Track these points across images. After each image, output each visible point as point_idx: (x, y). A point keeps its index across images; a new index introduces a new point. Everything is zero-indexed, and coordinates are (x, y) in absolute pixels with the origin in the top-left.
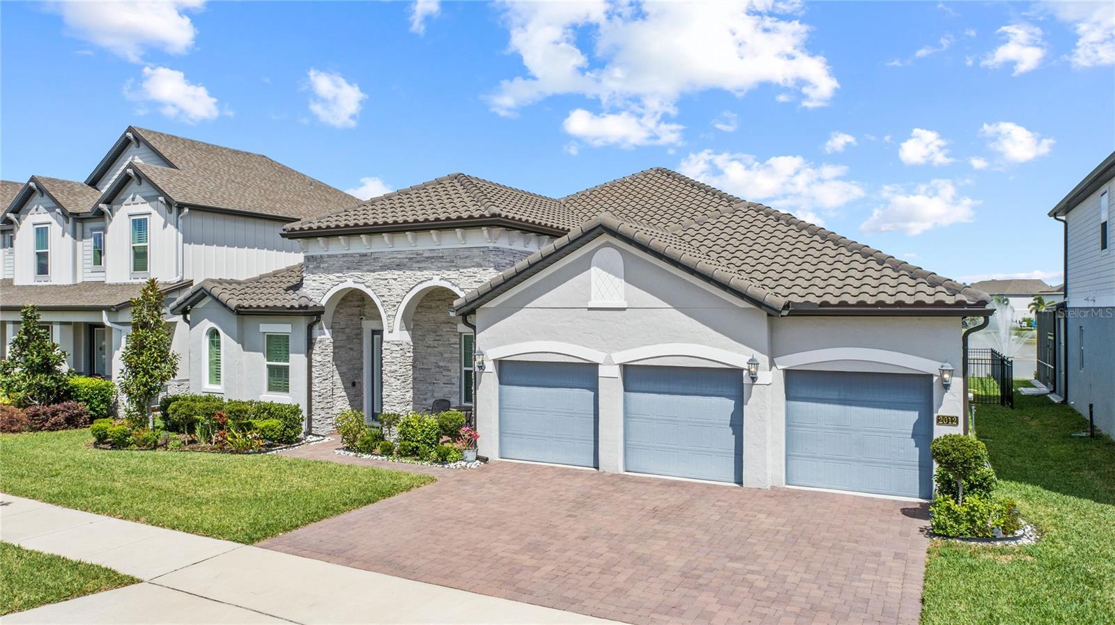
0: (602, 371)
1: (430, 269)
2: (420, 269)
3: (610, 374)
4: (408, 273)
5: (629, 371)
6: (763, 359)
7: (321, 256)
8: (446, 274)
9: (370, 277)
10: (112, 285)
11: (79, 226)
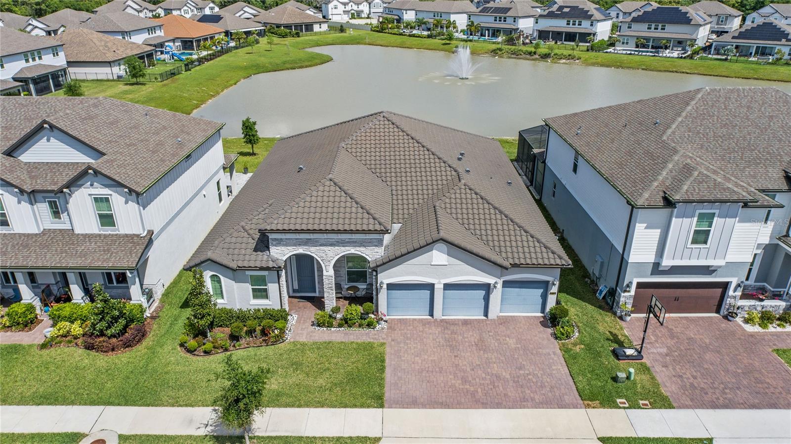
0: (436, 286)
1: (349, 246)
2: (343, 246)
3: (439, 287)
4: (337, 248)
5: (447, 287)
6: (497, 280)
7: (281, 239)
8: (358, 249)
9: (313, 249)
10: (85, 236)
11: (32, 196)
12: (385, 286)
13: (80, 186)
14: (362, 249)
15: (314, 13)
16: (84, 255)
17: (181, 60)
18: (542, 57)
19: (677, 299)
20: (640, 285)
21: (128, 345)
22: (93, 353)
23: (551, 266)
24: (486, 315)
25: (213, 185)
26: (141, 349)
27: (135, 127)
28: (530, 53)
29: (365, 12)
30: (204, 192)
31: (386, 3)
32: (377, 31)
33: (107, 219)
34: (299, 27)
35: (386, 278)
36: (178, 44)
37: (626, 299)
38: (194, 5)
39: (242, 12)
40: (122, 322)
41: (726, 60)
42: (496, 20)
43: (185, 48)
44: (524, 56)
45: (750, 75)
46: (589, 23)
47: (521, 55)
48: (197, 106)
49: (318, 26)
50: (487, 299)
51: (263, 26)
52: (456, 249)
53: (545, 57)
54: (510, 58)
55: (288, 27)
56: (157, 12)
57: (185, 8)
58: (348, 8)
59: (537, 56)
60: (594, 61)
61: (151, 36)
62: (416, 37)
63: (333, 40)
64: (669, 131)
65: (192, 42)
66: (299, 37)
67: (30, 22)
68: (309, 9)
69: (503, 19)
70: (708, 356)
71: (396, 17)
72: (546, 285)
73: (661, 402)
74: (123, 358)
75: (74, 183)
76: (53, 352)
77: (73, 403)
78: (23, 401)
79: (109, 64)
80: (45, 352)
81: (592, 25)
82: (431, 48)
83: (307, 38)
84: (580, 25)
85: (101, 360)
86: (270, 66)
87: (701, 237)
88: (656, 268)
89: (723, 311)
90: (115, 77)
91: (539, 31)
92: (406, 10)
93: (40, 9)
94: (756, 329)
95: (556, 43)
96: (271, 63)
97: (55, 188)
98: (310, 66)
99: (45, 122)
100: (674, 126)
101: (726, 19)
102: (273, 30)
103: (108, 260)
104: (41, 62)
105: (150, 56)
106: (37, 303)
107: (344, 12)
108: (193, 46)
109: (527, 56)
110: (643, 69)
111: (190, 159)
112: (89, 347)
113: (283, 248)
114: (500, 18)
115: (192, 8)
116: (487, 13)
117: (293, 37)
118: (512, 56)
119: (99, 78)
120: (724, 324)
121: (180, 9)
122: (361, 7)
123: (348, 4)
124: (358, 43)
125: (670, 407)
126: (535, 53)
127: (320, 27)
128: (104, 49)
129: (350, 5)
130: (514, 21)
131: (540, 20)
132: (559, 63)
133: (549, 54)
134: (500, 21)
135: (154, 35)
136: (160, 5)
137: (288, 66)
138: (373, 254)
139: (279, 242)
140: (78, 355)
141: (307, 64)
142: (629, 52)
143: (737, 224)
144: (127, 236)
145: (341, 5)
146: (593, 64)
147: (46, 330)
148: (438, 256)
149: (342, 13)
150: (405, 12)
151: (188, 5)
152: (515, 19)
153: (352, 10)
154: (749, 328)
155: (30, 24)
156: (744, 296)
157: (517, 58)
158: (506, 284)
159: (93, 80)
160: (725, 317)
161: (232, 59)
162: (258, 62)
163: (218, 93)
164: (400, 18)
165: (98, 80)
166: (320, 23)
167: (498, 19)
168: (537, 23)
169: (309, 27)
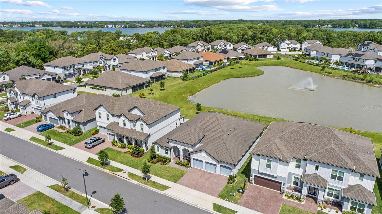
1: (185, 147)
3: (204, 162)
4: (183, 146)
5: (206, 163)
6: (218, 164)
9: (178, 146)
10: (138, 131)
11: (130, 121)
12: (192, 158)
13: (139, 121)
14: (188, 148)
15: (273, 48)
16: (136, 136)
17: (205, 70)
18: (367, 82)
19: (267, 183)
20: (256, 176)
21: (138, 157)
22: (132, 157)
24: (216, 173)
25: (175, 123)
26: (140, 158)
27: (155, 108)
29: (298, 48)
30: (170, 125)
31: (310, 44)
32: (295, 60)
33: (142, 129)
34: (260, 56)
35: (192, 156)
36: (208, 63)
37: (252, 179)
38: (223, 43)
39: (242, 47)
40: (138, 152)
42: (354, 60)
43: (210, 64)
44: (358, 80)
47: (356, 79)
48: (199, 91)
49: (269, 56)
50: (216, 168)
51: (244, 55)
52: (207, 153)
53: (369, 82)
54: (350, 80)
55: (255, 56)
56: (209, 47)
57: (220, 45)
58: (290, 46)
59: (364, 81)
61: (198, 60)
62: (312, 64)
63: (272, 63)
66: (258, 61)
67: (165, 51)
68: (271, 46)
69: (357, 60)
71: (308, 53)
72: (231, 169)
74: (137, 159)
75: (137, 120)
76: (126, 154)
77: (124, 164)
78: (117, 162)
79: (179, 72)
80: (125, 154)
82: (314, 71)
83: (261, 61)
85: (133, 158)
86: (235, 76)
87: (268, 166)
89: (281, 191)
90: (180, 77)
91: (376, 67)
93: (172, 43)
94: (286, 198)
96: (236, 74)
97: (134, 120)
98: (252, 77)
99: (136, 106)
102: (248, 57)
103: (139, 138)
104: (159, 71)
105: (194, 69)
106: (127, 144)
107: (288, 47)
109: (360, 80)
111: (166, 117)
112: (132, 155)
113: (172, 144)
114: (356, 59)
115: (222, 45)
116: (350, 56)
117: (256, 61)
118: (352, 80)
119: (175, 76)
120: (280, 195)
121: (217, 45)
122: (296, 46)
123: (290, 44)
124: (283, 65)
125: (237, 204)
126: (364, 80)
127: (270, 56)
128: (179, 67)
129: (291, 45)
130: (364, 61)
131: (377, 62)
132: (374, 86)
133: (372, 81)
134: (356, 60)
135: (199, 60)
136: (211, 44)
137: (242, 76)
138: (190, 150)
139: (171, 142)
140: (129, 156)
141: (251, 75)
143: (279, 165)
144: (145, 133)
145: (287, 45)
147: (126, 150)
148: (203, 154)
149: (287, 48)
150: (312, 51)
151: (221, 44)
153: (292, 47)
155: (165, 52)
157: (354, 81)
158: (222, 166)
159: (173, 77)
161: (223, 71)
162: (232, 73)
163: (209, 86)
164: (310, 54)
165: (174, 77)
166: (270, 55)
167: (355, 59)
168: (376, 63)
169: (265, 56)
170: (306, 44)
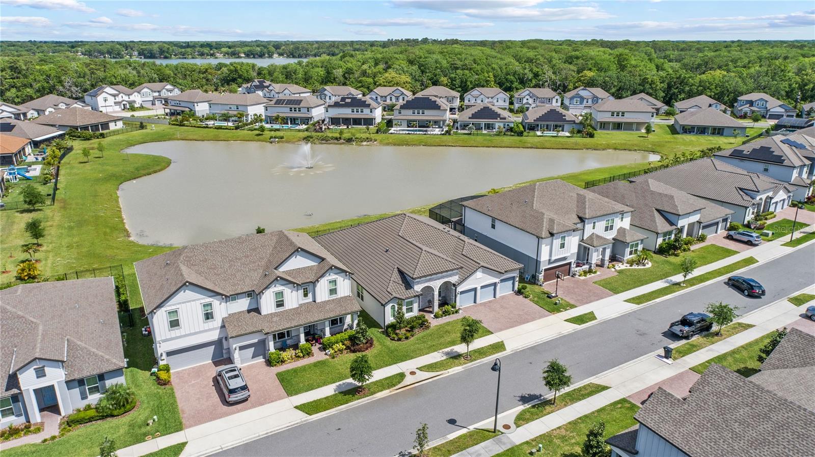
0: (477, 288)
1: (444, 278)
2: (442, 279)
5: (482, 287)
6: (499, 280)
7: (419, 281)
8: (448, 278)
12: (459, 293)
17: (29, 179)
18: (347, 141)
20: (546, 270)
23: (515, 270)
24: (495, 297)
28: (336, 139)
31: (155, 92)
32: (177, 125)
34: (95, 127)
35: (460, 289)
37: (541, 277)
41: (470, 134)
42: (292, 111)
44: (332, 141)
45: (489, 145)
46: (369, 110)
47: (329, 140)
49: (114, 123)
50: (495, 290)
52: (486, 269)
53: (349, 140)
55: (84, 128)
58: (119, 99)
59: (342, 141)
60: (387, 141)
62: (224, 129)
64: (534, 205)
65: (11, 157)
66: (104, 138)
68: (76, 103)
69: (297, 109)
70: (576, 290)
71: (187, 109)
72: (513, 278)
73: (573, 306)
81: (371, 112)
84: (362, 112)
87: (562, 246)
88: (550, 262)
89: (571, 274)
91: (331, 118)
92: (197, 103)
94: (583, 278)
95: (348, 127)
100: (535, 202)
101: (453, 100)
102: (74, 133)
107: (115, 103)
108: (13, 161)
109: (335, 141)
110: (423, 145)
114: (295, 109)
116: (281, 105)
117: (98, 138)
118: (323, 142)
120: (573, 279)
122: (132, 98)
123: (117, 95)
125: (576, 307)
126: (340, 138)
127: (116, 125)
129: (120, 96)
130: (308, 111)
131: (329, 109)
132: (364, 146)
133: (352, 138)
134: (295, 111)
137: (143, 172)
138: (454, 279)
142: (407, 132)
143: (573, 238)
145: (111, 97)
146: (388, 144)
148: (479, 274)
149: (113, 104)
150: (196, 104)
152: (308, 109)
153: (123, 100)
154: (581, 278)
156: (577, 266)
158: (502, 281)
160: (572, 276)
164: (191, 110)
166: (115, 121)
167: (293, 109)
168: (327, 111)
169: (105, 126)
170: (146, 92)
